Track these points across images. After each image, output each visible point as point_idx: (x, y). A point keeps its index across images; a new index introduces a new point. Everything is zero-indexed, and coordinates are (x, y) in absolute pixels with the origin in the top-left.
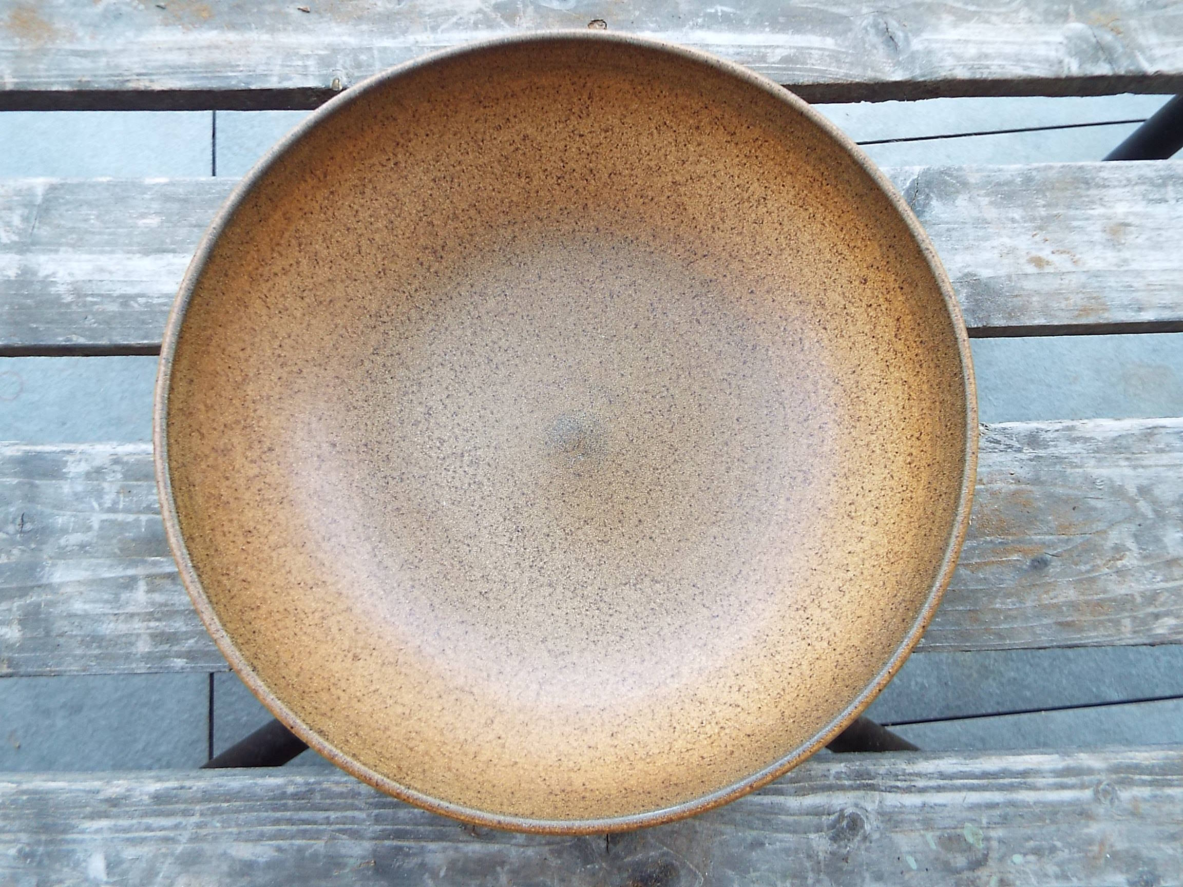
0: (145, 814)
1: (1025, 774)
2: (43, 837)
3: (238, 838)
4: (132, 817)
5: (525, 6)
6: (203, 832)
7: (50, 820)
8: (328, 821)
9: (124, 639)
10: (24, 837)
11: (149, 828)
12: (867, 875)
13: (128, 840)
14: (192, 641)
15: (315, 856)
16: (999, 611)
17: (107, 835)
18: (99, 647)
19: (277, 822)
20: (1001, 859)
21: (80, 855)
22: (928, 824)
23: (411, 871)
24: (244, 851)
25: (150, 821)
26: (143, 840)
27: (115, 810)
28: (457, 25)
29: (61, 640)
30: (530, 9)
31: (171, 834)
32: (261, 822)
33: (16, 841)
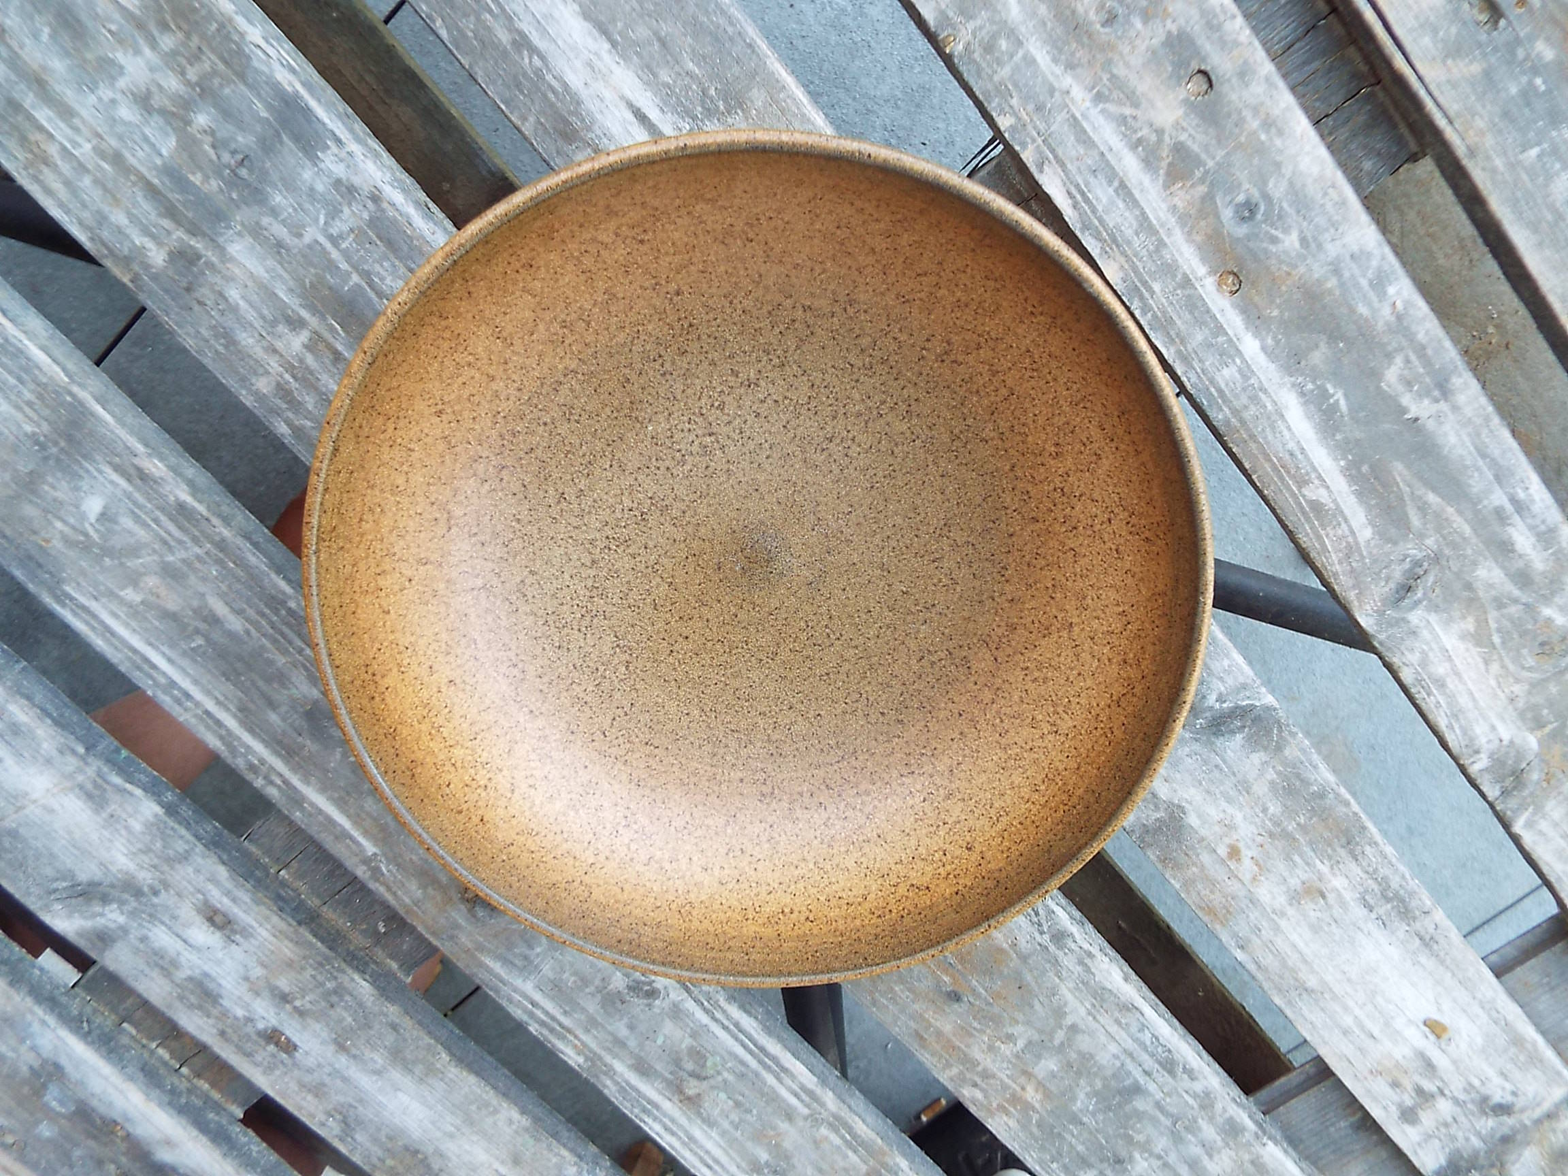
0: (162, 509)
1: (785, 1070)
2: (63, 444)
3: (222, 596)
4: (149, 500)
5: (1202, 180)
6: (198, 565)
7: (78, 436)
8: (300, 652)
9: (252, 363)
10: (45, 427)
11: (156, 521)
12: (625, 1020)
13: (133, 512)
14: (309, 424)
15: (270, 663)
16: (892, 989)
17: (119, 493)
18: (226, 347)
19: (263, 615)
20: (712, 1088)
21: (84, 485)
22: (694, 1035)
23: (331, 737)
24: (220, 609)
25: (163, 518)
26: (145, 525)
27: (139, 482)
28: (1123, 121)
29: (196, 308)
30: (1202, 189)
31: (173, 543)
32: (248, 601)
33: (39, 426)
